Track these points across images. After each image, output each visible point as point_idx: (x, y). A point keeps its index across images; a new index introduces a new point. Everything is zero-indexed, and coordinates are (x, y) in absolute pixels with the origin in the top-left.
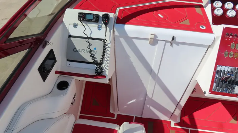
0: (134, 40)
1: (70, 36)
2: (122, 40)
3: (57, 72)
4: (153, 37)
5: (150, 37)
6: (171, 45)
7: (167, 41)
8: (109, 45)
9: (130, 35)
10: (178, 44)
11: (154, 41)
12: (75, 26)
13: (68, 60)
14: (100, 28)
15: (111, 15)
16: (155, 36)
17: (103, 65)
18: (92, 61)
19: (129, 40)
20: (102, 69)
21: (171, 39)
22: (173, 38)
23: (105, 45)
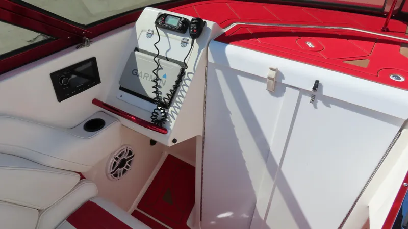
0: (241, 78)
1: (137, 49)
2: (219, 73)
3: (95, 102)
4: (273, 74)
5: (267, 73)
8: (191, 76)
9: (233, 65)
11: (277, 85)
12: (150, 35)
13: (122, 89)
14: (184, 44)
15: (210, 24)
16: (279, 75)
17: (171, 109)
19: (233, 75)
20: (166, 115)
22: (317, 85)
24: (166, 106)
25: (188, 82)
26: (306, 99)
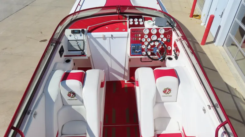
0: (96, 39)
1: (69, 40)
2: (91, 40)
3: (65, 56)
4: (103, 36)
5: (102, 36)
6: (112, 39)
7: (110, 37)
8: (86, 42)
9: (94, 37)
10: (115, 38)
11: (105, 38)
12: (70, 36)
13: (69, 51)
14: (81, 35)
15: (85, 29)
16: (105, 36)
17: (84, 51)
18: (79, 49)
19: (95, 39)
20: (84, 52)
21: (111, 36)
22: (112, 36)
23: (84, 42)
24: (83, 50)
25: (86, 44)
26: (111, 39)
